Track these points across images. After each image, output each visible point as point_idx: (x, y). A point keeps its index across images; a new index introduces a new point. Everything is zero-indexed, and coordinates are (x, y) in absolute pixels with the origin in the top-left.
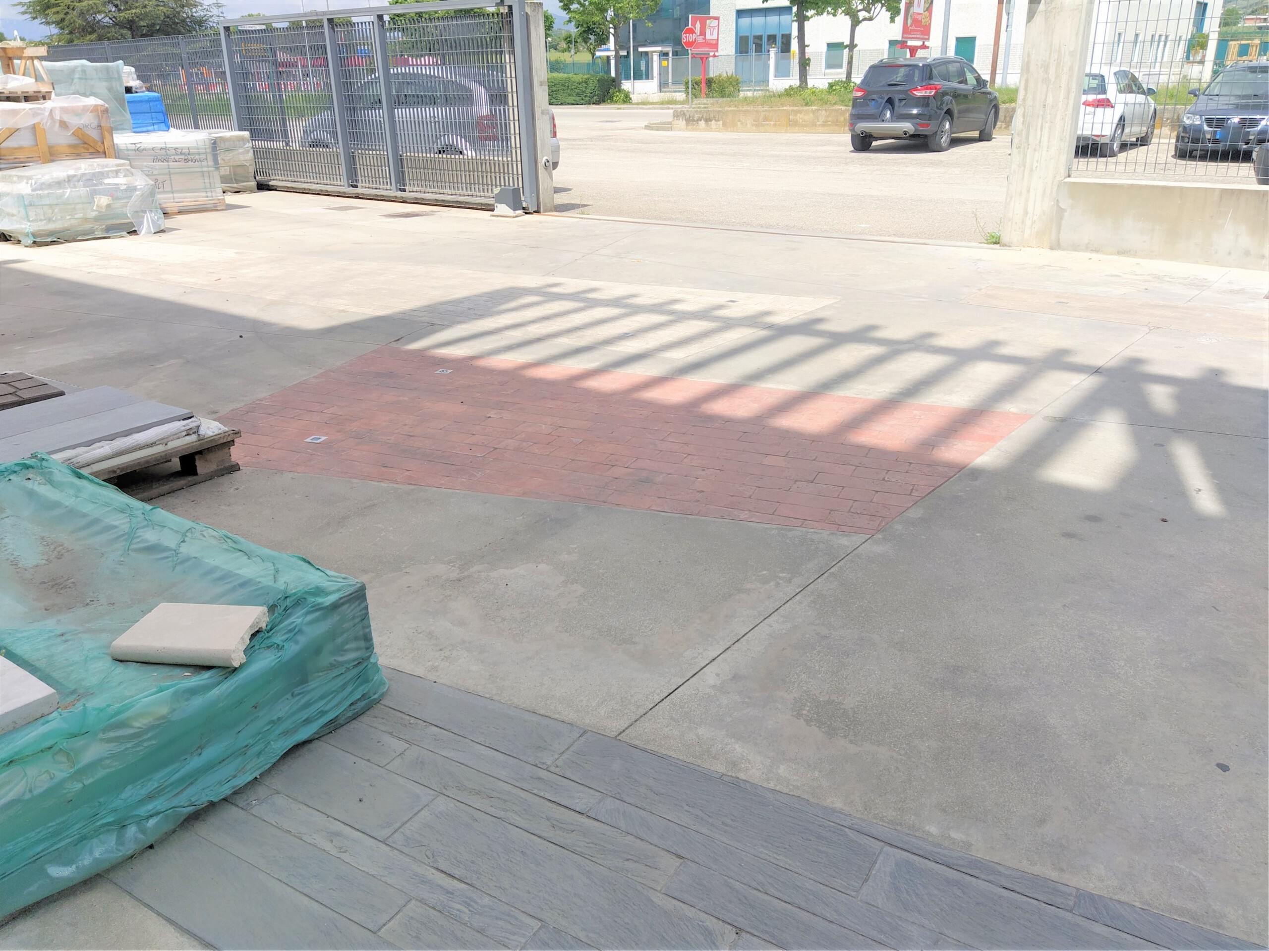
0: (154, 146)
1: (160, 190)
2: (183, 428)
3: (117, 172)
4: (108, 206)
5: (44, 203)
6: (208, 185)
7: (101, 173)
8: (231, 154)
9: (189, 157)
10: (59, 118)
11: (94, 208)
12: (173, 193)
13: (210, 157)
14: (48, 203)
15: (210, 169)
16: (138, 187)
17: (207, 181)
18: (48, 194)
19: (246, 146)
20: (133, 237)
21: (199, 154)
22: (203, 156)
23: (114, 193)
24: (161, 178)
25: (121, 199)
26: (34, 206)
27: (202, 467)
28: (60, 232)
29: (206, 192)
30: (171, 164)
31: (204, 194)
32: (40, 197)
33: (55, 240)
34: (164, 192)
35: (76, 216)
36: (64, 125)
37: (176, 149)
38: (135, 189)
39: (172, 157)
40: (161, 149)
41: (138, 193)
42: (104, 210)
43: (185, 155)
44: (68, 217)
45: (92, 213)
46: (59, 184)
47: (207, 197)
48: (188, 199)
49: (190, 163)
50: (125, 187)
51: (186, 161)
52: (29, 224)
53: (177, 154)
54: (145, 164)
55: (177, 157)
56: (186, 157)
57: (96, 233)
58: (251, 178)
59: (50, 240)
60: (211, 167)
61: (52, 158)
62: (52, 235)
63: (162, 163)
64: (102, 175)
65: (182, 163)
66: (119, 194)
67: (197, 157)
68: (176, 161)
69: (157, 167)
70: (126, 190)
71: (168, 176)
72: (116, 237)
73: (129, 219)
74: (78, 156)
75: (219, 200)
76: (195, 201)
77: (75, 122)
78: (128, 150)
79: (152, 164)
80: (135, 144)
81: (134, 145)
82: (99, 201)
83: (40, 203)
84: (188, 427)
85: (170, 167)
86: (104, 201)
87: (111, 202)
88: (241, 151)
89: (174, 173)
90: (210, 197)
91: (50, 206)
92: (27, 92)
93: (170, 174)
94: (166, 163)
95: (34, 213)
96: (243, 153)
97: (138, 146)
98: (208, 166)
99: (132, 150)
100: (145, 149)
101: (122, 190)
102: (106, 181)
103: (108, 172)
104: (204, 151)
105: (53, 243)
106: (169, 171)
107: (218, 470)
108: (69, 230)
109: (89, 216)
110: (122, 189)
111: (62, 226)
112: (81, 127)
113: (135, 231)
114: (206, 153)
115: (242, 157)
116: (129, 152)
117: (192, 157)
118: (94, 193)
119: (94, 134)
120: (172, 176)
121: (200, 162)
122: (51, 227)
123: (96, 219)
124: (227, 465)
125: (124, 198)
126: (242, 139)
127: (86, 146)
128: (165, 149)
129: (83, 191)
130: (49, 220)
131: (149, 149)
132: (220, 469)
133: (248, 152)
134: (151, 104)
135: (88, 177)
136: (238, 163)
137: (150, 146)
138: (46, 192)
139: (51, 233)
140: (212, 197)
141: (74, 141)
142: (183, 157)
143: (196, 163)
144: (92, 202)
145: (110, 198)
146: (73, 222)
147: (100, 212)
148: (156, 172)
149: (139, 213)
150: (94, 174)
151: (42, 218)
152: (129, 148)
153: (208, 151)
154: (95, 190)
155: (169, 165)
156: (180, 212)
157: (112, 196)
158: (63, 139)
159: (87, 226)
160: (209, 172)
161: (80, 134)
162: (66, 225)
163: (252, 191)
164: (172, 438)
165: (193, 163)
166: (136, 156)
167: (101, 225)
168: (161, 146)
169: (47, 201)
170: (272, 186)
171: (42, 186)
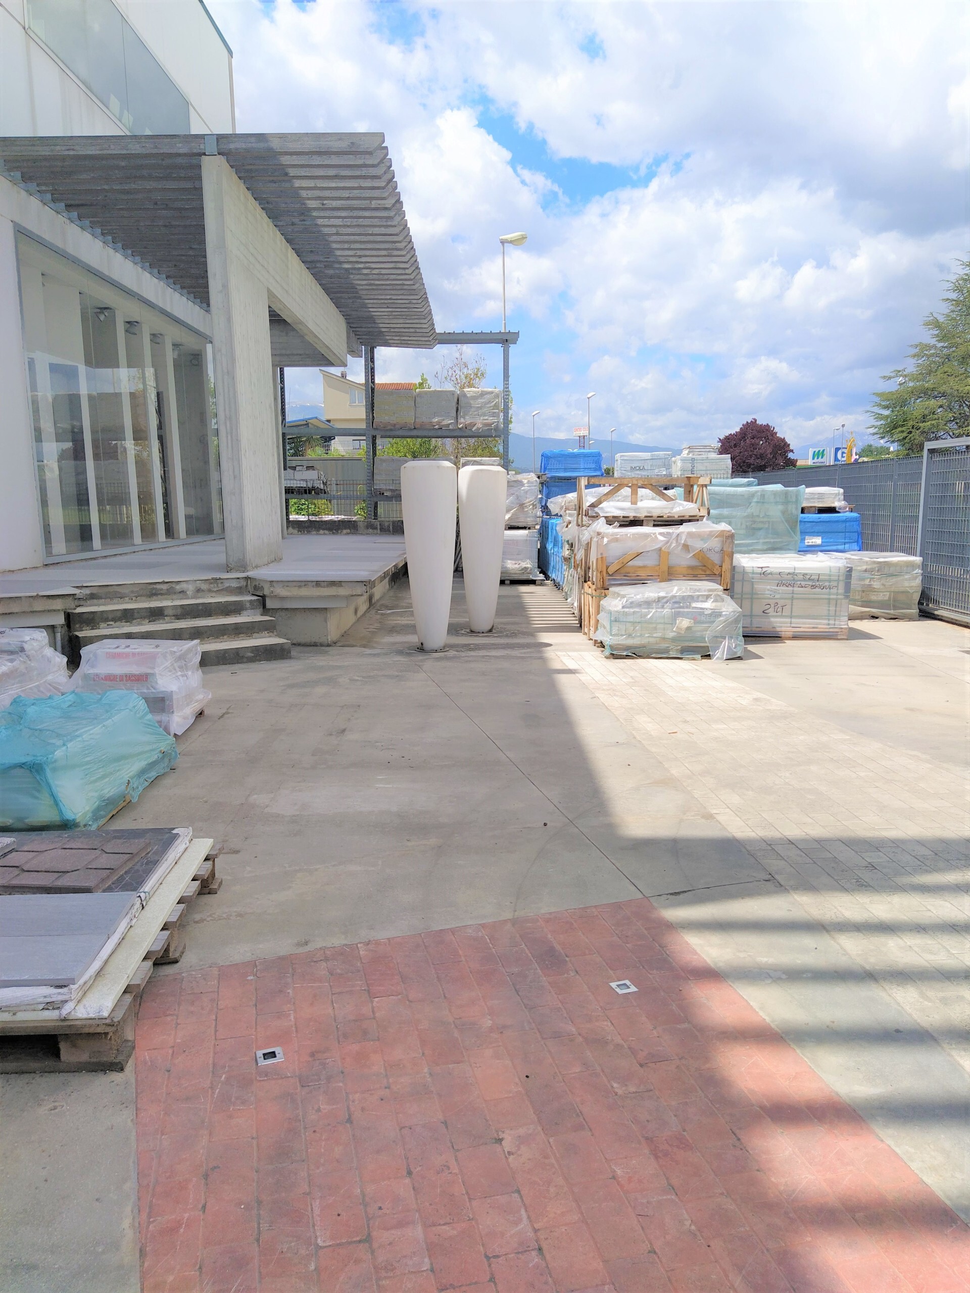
0: (781, 571)
1: (778, 614)
2: (41, 1000)
3: (708, 597)
4: (688, 628)
5: (628, 620)
6: (832, 613)
7: (692, 597)
8: (893, 580)
9: (817, 583)
10: (683, 542)
11: (674, 630)
12: (791, 618)
13: (842, 586)
14: (632, 620)
15: (839, 597)
16: (724, 613)
17: (832, 608)
18: (634, 612)
19: (915, 572)
20: (705, 661)
21: (830, 581)
22: (835, 584)
23: (698, 617)
24: (781, 603)
25: (703, 623)
26: (619, 621)
27: (67, 1054)
28: (636, 647)
29: (829, 620)
30: (796, 589)
31: (826, 622)
32: (626, 614)
33: (630, 654)
34: (782, 616)
35: (655, 635)
36: (686, 547)
37: (804, 575)
38: (720, 614)
39: (799, 583)
40: (789, 573)
41: (721, 618)
42: (683, 632)
43: (814, 581)
44: (647, 635)
45: (670, 634)
46: (648, 603)
47: (829, 624)
48: (805, 626)
49: (817, 590)
50: (710, 612)
51: (813, 587)
52: (611, 637)
53: (804, 580)
54: (768, 587)
55: (803, 583)
56: (814, 584)
57: (671, 653)
58: (913, 606)
59: (625, 654)
60: (840, 594)
61: (670, 578)
62: (628, 650)
63: (787, 588)
64: (692, 598)
65: (808, 589)
66: (703, 618)
67: (827, 584)
68: (802, 587)
69: (780, 591)
70: (710, 615)
71: (790, 601)
72: (688, 659)
73: (706, 643)
74: (695, 577)
75: (842, 628)
76: (813, 628)
77: (699, 545)
78: (753, 573)
79: (776, 588)
80: (762, 568)
81: (760, 569)
82: (680, 623)
83: (624, 620)
84: (49, 1000)
85: (795, 592)
86: (685, 623)
87: (693, 625)
88: (906, 577)
89: (797, 599)
90: (832, 625)
91: (633, 623)
92: (684, 516)
93: (792, 599)
94: (790, 588)
95: (617, 628)
96: (910, 579)
97: (764, 570)
98: (837, 594)
99: (757, 573)
100: (771, 574)
101: (706, 615)
102: (694, 605)
103: (698, 596)
104: (836, 578)
105: (627, 657)
106: (793, 597)
107: (89, 1063)
108: (645, 647)
109: (667, 636)
110: (706, 613)
111: (639, 643)
112: (705, 550)
113: (709, 655)
114: (838, 581)
115: (906, 584)
116: (754, 575)
117: (821, 584)
118: (677, 615)
119: (715, 558)
120: (794, 601)
121: (828, 590)
122: (630, 642)
123: (674, 640)
124: (105, 1059)
125: (706, 623)
126: (911, 565)
127: (704, 568)
128: (793, 574)
129: (667, 611)
130: (630, 635)
131: (776, 574)
132: (93, 1063)
133: (915, 578)
134: (848, 524)
135: (677, 600)
136: (902, 589)
137: (778, 571)
138: (632, 610)
139: (628, 648)
140: (834, 625)
141: (694, 563)
142: (810, 583)
143: (824, 590)
144: (673, 623)
145: (692, 621)
146: (651, 640)
147: (679, 633)
148: (777, 596)
149: (718, 639)
150: (683, 597)
151: (623, 633)
152: (755, 571)
153: (841, 578)
154: (679, 612)
155: (793, 591)
156: (795, 637)
157: (695, 619)
158: (684, 560)
159: (664, 645)
160: (837, 600)
161: (701, 556)
162: (644, 641)
163: (911, 619)
164: (24, 1008)
165: (820, 590)
166: (761, 579)
167: (677, 646)
168: (788, 571)
169: (631, 619)
170: (938, 615)
171: (632, 605)
